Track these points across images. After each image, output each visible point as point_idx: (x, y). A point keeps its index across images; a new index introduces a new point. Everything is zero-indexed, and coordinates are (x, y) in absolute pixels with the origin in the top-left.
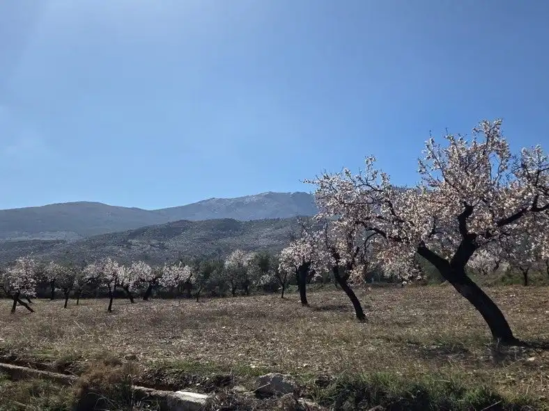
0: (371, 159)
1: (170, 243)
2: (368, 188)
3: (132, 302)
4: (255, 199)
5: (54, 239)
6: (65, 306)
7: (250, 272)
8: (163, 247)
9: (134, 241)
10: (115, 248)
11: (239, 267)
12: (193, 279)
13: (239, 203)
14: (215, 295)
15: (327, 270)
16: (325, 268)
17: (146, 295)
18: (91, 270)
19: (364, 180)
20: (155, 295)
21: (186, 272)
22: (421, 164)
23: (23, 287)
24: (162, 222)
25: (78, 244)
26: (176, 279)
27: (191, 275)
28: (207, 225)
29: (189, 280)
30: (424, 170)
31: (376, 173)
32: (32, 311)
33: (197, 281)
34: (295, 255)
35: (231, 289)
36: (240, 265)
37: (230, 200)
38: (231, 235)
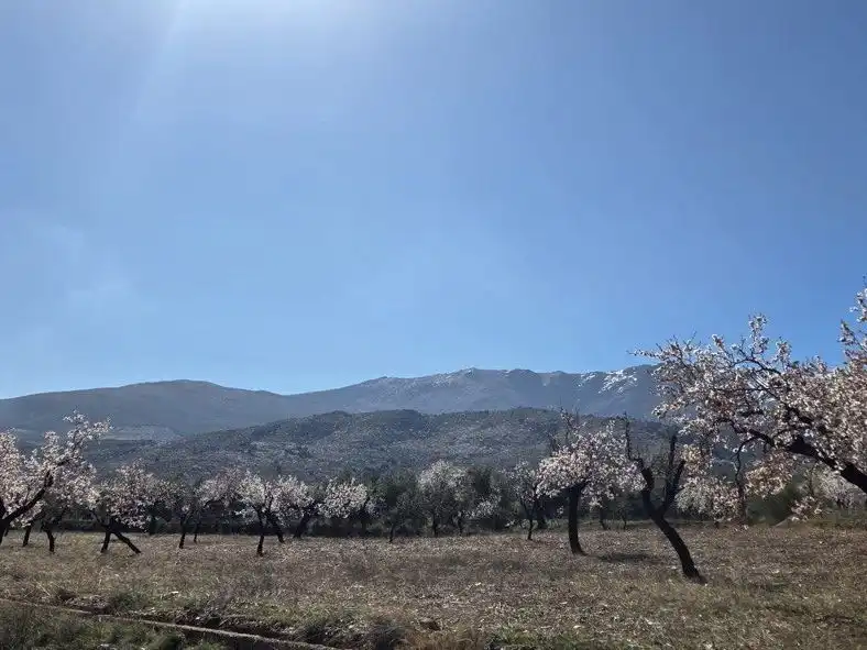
0: (759, 320)
1: (318, 448)
2: (751, 366)
3: (281, 541)
4: (450, 380)
5: (139, 438)
6: (181, 545)
7: (458, 496)
8: (304, 454)
9: (260, 444)
10: (230, 455)
11: (442, 488)
12: (371, 506)
13: (426, 386)
14: (406, 533)
15: (611, 496)
16: (608, 493)
17: (299, 531)
18: (211, 488)
19: (748, 354)
20: (310, 530)
21: (358, 494)
22: (847, 329)
23: (126, 513)
24: (304, 414)
25: (175, 446)
26: (345, 506)
27: (368, 499)
28: (375, 419)
29: (363, 508)
30: (850, 339)
31: (766, 342)
32: (138, 551)
33: (377, 509)
34: (561, 470)
35: (431, 524)
36: (443, 484)
37: (411, 380)
38: (411, 435)
